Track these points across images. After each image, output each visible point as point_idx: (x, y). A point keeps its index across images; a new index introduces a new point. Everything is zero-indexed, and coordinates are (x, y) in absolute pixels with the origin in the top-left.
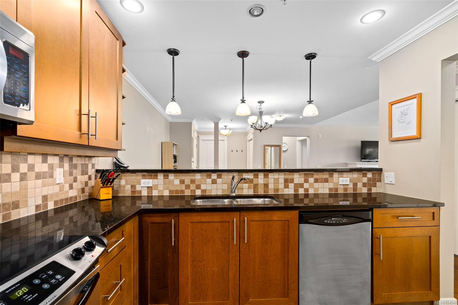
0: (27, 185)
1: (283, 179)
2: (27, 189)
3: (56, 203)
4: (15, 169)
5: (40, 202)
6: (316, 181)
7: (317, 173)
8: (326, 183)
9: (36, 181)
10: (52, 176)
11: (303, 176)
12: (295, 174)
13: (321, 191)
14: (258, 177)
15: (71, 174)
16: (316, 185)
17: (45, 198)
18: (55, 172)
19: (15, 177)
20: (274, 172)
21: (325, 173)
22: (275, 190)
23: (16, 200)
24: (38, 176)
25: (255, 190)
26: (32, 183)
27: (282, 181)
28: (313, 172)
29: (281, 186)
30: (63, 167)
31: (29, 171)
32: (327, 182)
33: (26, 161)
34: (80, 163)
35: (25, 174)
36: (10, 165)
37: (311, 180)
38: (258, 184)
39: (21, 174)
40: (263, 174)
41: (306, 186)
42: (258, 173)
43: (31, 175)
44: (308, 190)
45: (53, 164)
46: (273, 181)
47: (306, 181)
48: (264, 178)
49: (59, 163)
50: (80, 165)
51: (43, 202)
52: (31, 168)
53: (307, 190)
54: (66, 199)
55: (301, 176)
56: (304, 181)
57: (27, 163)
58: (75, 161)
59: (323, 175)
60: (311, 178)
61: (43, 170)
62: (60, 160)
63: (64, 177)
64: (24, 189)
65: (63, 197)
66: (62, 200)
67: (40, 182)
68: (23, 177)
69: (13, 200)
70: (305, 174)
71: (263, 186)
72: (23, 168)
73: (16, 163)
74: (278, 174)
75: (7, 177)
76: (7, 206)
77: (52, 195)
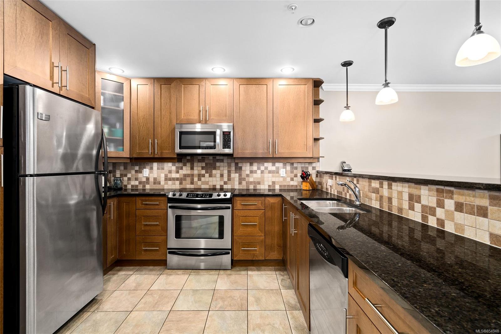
0: (264, 175)
1: (408, 193)
2: (264, 177)
3: (280, 186)
4: (259, 168)
5: (271, 184)
6: (459, 207)
7: (461, 191)
8: (481, 219)
9: (269, 174)
10: (278, 172)
11: (435, 193)
12: (422, 187)
13: (468, 234)
14: (383, 186)
15: (292, 172)
16: (460, 217)
17: (274, 183)
18: (280, 171)
19: (259, 172)
20: (398, 182)
21: (478, 192)
22: (399, 209)
23: (259, 181)
24: (270, 172)
25: (381, 203)
26: (266, 175)
27: (406, 197)
28: (452, 189)
29: (406, 205)
30: (286, 168)
31: (265, 169)
32: (485, 215)
33: (264, 165)
34: (300, 166)
35: (263, 171)
36: (256, 167)
37: (450, 204)
38: (383, 196)
39: (261, 171)
40: (387, 182)
41: (440, 213)
42: (382, 181)
43: (266, 171)
44: (444, 223)
45: (279, 167)
46: (396, 195)
47: (440, 204)
48: (388, 189)
49: (283, 166)
50: (301, 167)
51: (272, 184)
52: (266, 168)
53: (441, 222)
54: (288, 186)
55: (431, 193)
56: (437, 203)
57: (264, 166)
58: (295, 165)
59: (474, 196)
60: (449, 199)
61: (273, 169)
62: (283, 165)
63: (286, 173)
64: (263, 178)
65: (285, 184)
66: (285, 186)
67: (270, 175)
68: (262, 172)
69: (258, 181)
70: (438, 190)
71: (387, 200)
72: (262, 168)
73: (259, 166)
74: (402, 184)
75: (255, 171)
76: (255, 183)
77: (278, 182)
